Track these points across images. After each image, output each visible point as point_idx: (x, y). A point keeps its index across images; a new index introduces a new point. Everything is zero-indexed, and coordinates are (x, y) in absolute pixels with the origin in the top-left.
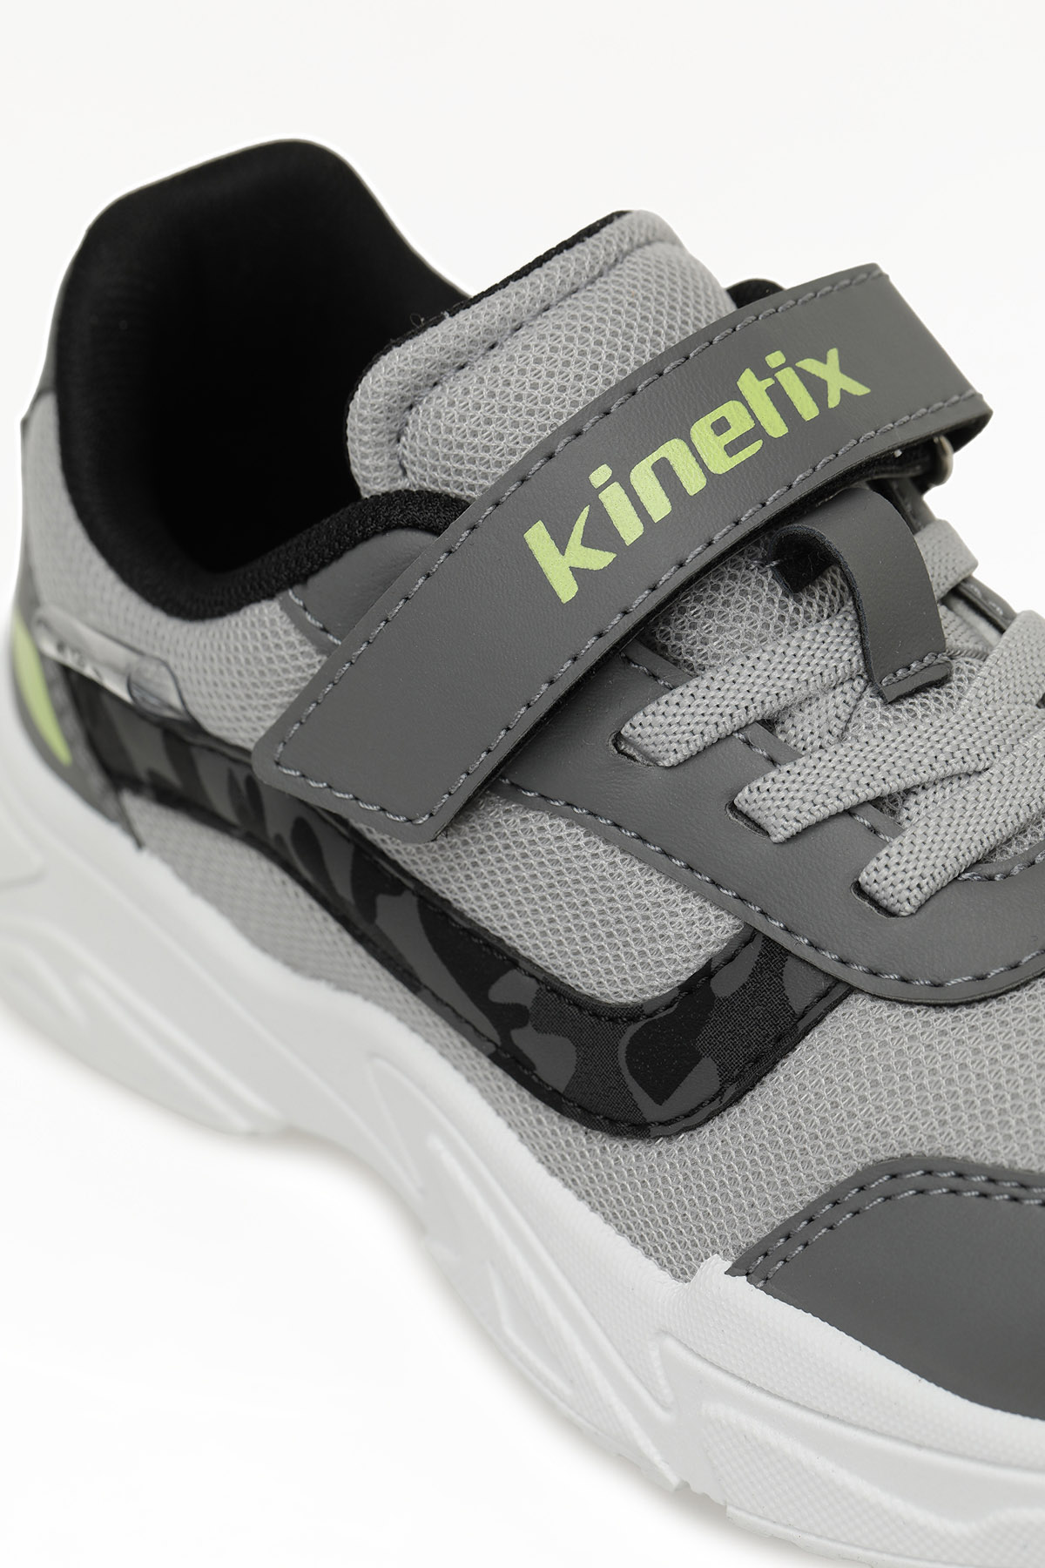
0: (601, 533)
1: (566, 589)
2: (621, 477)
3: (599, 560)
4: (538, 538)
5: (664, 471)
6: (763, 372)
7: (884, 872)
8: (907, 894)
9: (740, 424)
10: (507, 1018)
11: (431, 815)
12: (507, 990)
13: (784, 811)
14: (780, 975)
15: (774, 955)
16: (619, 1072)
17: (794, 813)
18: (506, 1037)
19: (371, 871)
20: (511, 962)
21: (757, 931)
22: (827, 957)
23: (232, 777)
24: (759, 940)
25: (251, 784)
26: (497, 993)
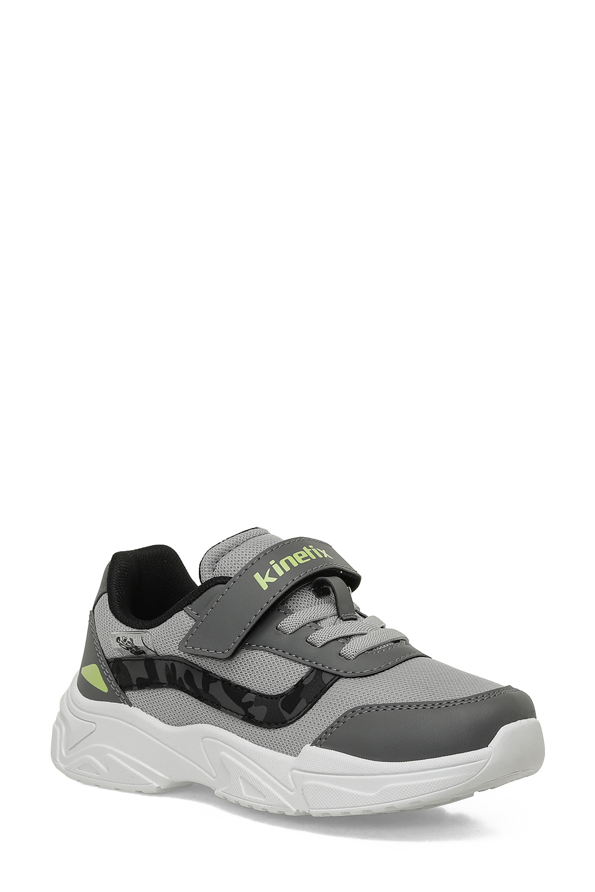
0: (273, 574)
1: (265, 587)
2: (277, 562)
3: (273, 580)
4: (257, 576)
5: (287, 562)
6: (309, 548)
7: (347, 649)
8: (353, 654)
9: (304, 555)
10: (246, 706)
11: (229, 650)
12: (246, 699)
13: (321, 638)
14: (321, 677)
15: (319, 672)
16: (279, 709)
17: (323, 639)
18: (246, 711)
19: (209, 677)
20: (249, 691)
21: (315, 668)
22: (334, 670)
23: (167, 665)
24: (315, 669)
25: (172, 665)
26: (244, 700)
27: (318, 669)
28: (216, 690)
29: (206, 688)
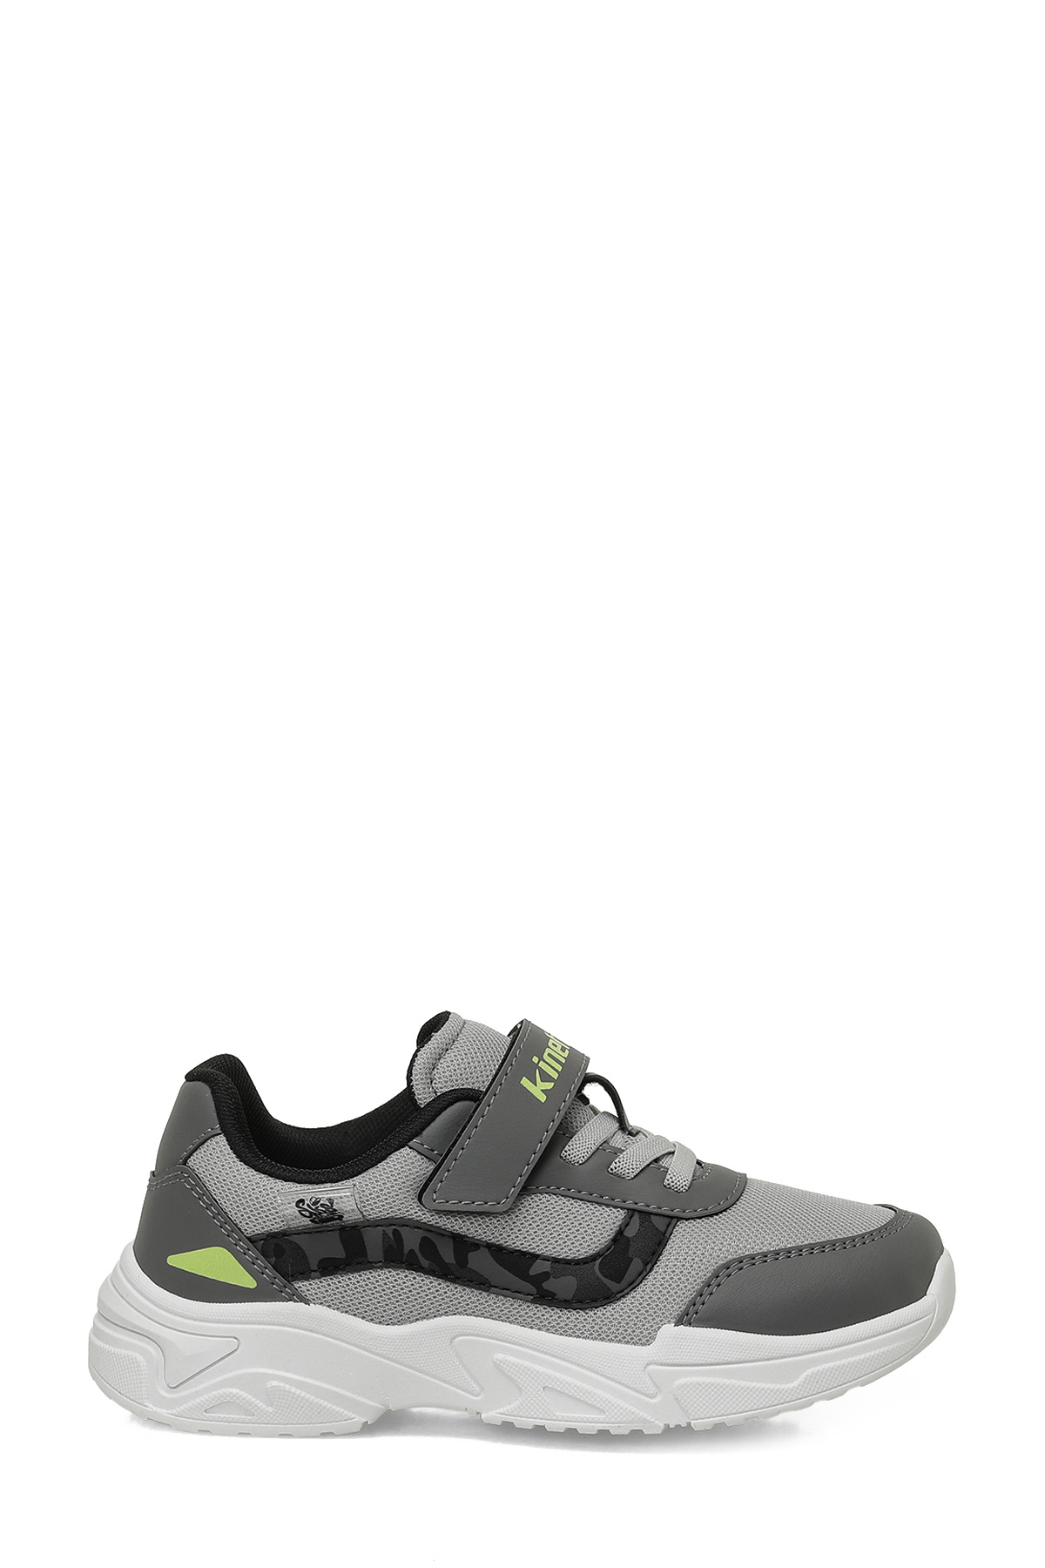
0: (546, 1077)
1: (543, 1098)
3: (550, 1085)
4: (525, 1082)
5: (551, 1057)
10: (538, 1280)
11: (508, 1199)
12: (536, 1269)
14: (650, 1221)
15: (645, 1215)
16: (598, 1278)
18: (539, 1288)
19: (463, 1245)
20: (535, 1257)
21: (634, 1210)
22: (665, 1210)
23: (385, 1233)
24: (636, 1213)
25: (396, 1233)
26: (533, 1272)
27: (640, 1212)
28: (480, 1262)
29: (462, 1261)
